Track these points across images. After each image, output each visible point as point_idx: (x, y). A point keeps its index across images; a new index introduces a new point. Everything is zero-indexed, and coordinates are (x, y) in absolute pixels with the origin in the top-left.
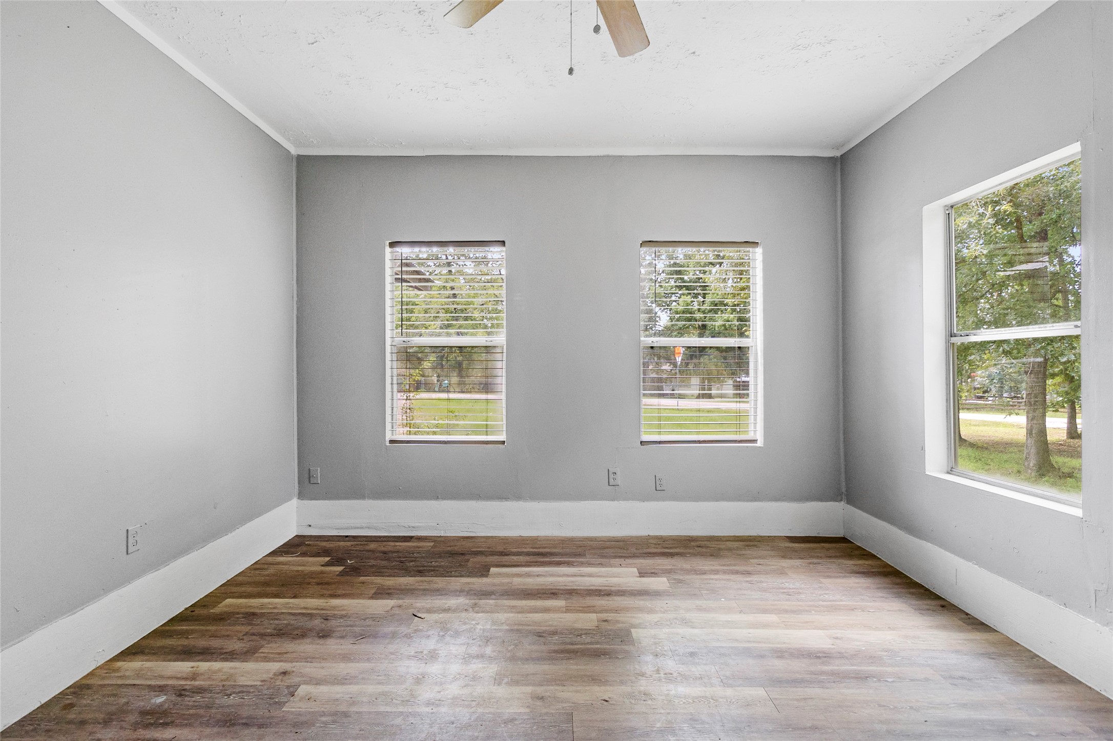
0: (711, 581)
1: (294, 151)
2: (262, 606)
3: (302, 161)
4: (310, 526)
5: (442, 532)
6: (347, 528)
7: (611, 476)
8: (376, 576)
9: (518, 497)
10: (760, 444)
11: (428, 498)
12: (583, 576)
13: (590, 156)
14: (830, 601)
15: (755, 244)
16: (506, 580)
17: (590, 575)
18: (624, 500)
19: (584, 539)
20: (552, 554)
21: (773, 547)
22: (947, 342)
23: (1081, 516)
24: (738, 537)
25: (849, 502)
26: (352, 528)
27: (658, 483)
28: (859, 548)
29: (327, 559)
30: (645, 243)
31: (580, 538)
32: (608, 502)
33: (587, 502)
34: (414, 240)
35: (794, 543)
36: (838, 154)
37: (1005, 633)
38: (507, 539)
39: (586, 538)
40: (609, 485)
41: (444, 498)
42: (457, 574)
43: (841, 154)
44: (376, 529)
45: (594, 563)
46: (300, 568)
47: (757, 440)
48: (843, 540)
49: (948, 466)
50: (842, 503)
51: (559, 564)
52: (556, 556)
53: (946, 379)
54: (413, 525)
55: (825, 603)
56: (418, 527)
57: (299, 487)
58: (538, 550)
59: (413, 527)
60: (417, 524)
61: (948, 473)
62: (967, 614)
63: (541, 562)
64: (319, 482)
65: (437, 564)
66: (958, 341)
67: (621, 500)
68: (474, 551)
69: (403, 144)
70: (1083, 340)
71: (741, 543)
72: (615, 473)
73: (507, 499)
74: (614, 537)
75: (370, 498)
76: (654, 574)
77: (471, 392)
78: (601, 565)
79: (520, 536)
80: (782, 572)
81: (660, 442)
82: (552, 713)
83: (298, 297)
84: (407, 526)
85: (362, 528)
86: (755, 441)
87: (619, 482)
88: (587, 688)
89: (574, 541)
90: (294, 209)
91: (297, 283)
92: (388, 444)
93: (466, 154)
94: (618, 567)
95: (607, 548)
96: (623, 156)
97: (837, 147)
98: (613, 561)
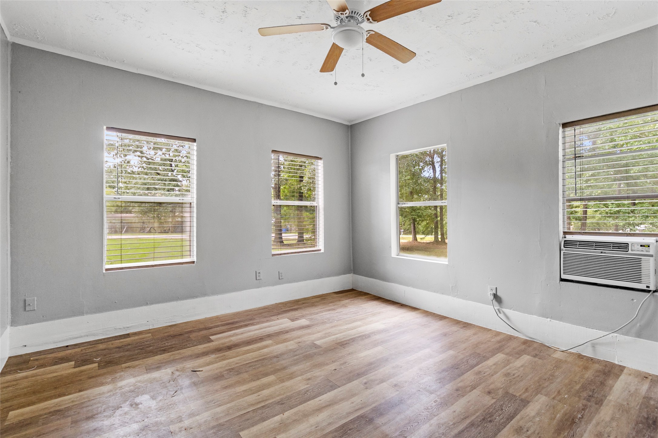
0: (323, 316)
1: (10, 39)
2: (57, 404)
3: (15, 47)
4: (25, 346)
5: (151, 326)
6: (67, 340)
7: (257, 274)
8: (134, 361)
9: (204, 294)
10: (322, 251)
11: (141, 305)
12: (266, 328)
13: (246, 100)
14: (371, 312)
15: (320, 159)
16: (227, 340)
17: (269, 327)
18: (264, 286)
19: (245, 311)
20: (237, 322)
21: (332, 297)
22: (397, 206)
23: (447, 264)
24: (315, 296)
25: (354, 273)
26: (71, 339)
27: (280, 275)
28: (361, 292)
29: (73, 363)
30: (273, 151)
31: (242, 312)
32: (256, 289)
33: (245, 291)
34: (120, 128)
35: (338, 294)
36: (349, 124)
37: (423, 309)
38: (200, 321)
39: (246, 311)
40: (256, 280)
41: (152, 303)
42: (191, 345)
43: (351, 124)
44: (94, 335)
45: (264, 321)
46: (55, 374)
47: (321, 250)
48: (352, 290)
49: (397, 253)
50: (352, 274)
51: (246, 326)
52: (241, 322)
53: (397, 220)
54: (128, 326)
55: (370, 313)
56: (131, 327)
57: (12, 317)
58: (225, 322)
59: (128, 327)
60: (131, 325)
61: (397, 256)
62: (410, 306)
63: (234, 327)
64: (36, 309)
65: (169, 344)
66: (400, 206)
67: (262, 287)
68: (186, 332)
69: (125, 62)
70: (447, 206)
71: (319, 298)
72: (260, 273)
73: (196, 297)
74: (260, 308)
75: (87, 313)
76: (297, 319)
77: (168, 233)
78: (267, 321)
79: (205, 318)
80: (345, 306)
81: (281, 254)
82: (320, 382)
83: (12, 157)
84: (123, 328)
85: (81, 337)
86: (320, 250)
87: (261, 277)
88: (323, 368)
89: (241, 314)
90: (9, 85)
91: (11, 148)
92: (104, 272)
93: (169, 80)
94: (276, 320)
95: (262, 313)
96: (264, 104)
97: (349, 121)
98: (273, 318)
